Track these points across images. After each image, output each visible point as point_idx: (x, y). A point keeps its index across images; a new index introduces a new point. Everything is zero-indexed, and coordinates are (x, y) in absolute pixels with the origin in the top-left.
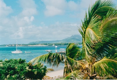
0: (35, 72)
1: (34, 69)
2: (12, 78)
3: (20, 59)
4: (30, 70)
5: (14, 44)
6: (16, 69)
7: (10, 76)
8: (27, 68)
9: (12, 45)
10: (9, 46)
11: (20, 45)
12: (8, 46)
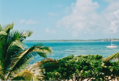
0: (111, 69)
1: (110, 66)
2: (85, 73)
3: (97, 55)
4: (106, 67)
5: (110, 39)
6: (91, 65)
7: (84, 71)
8: (103, 65)
9: (107, 40)
10: (105, 41)
11: (115, 39)
12: (103, 40)
